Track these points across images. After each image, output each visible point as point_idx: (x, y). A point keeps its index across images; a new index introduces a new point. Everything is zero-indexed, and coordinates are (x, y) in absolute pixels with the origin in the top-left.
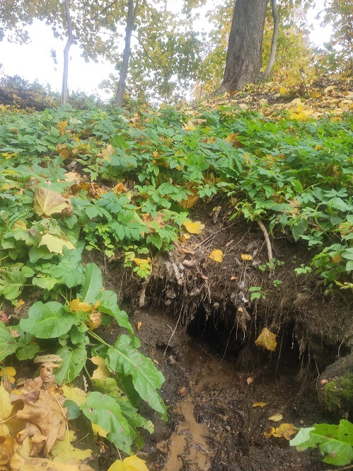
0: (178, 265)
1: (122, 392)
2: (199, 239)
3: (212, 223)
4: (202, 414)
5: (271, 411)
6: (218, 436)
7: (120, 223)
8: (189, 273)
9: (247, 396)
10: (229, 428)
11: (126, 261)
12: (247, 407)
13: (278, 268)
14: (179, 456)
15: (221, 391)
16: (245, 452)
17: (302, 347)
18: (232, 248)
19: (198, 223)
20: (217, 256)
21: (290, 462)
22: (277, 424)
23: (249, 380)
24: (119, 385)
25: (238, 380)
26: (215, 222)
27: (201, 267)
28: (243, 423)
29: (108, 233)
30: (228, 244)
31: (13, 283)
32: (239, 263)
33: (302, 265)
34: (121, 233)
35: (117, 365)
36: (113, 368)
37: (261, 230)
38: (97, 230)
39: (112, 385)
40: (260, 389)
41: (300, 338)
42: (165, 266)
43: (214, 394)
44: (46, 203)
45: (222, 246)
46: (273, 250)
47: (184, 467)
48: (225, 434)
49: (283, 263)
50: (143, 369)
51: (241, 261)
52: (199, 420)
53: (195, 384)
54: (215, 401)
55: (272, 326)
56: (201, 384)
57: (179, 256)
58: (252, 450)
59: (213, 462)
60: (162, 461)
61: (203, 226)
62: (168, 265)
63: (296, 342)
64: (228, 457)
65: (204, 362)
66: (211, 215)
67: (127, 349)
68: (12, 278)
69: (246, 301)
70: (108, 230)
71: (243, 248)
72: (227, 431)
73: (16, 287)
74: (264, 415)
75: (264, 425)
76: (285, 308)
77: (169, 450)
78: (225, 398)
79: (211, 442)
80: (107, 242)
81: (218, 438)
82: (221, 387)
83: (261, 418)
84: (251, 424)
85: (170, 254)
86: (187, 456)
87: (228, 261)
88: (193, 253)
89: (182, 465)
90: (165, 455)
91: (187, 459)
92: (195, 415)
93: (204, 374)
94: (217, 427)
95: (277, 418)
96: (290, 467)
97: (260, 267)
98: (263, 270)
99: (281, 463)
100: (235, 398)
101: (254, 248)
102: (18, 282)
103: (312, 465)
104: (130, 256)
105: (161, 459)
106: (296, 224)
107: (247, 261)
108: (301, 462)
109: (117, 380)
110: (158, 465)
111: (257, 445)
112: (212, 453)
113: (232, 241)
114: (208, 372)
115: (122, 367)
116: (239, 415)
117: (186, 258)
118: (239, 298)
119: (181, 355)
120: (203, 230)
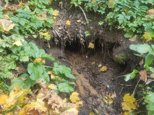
0: (57, 31)
1: (61, 78)
2: (59, 17)
3: (61, 9)
4: (80, 71)
5: (97, 64)
6: (87, 75)
7: (33, 22)
8: (61, 32)
9: (88, 61)
10: (89, 73)
11: (40, 36)
12: (90, 64)
13: (90, 23)
14: (81, 85)
15: (81, 63)
16: (96, 77)
17: (103, 45)
18: (72, 18)
19: (56, 10)
20: (68, 23)
21: (108, 76)
22: (101, 67)
23: (87, 57)
24: (60, 77)
25: (83, 57)
26: (62, 9)
27: (64, 28)
28: (91, 70)
29: (30, 28)
30: (70, 17)
31: (10, 62)
32: (77, 24)
33: (100, 21)
34: (35, 27)
35: (57, 72)
36: (56, 73)
37: (80, 9)
38: (26, 28)
39: (58, 77)
40: (91, 58)
41: (102, 43)
42: (53, 32)
43: (80, 64)
44: (3, 26)
45: (68, 18)
46: (86, 16)
47: (84, 87)
48: (88, 74)
49: (91, 20)
50: (64, 69)
51: (77, 23)
52: (80, 73)
53: (73, 64)
54: (81, 66)
55: (92, 41)
56: (74, 63)
57: (56, 27)
58: (98, 76)
59: (90, 83)
60: (78, 89)
61: (58, 12)
62: (54, 31)
63: (100, 44)
64: (93, 80)
65: (71, 56)
66: (59, 6)
67: (58, 66)
68: (9, 61)
69: (82, 36)
70: (29, 27)
71: (76, 17)
72: (88, 73)
73: (12, 63)
74: (96, 66)
75: (98, 68)
76: (95, 35)
77: (78, 85)
78: (83, 64)
79: (86, 78)
80: (31, 32)
81: (87, 76)
82: (80, 62)
83: (96, 67)
84: (94, 69)
85: (53, 27)
86: (83, 84)
87: (72, 24)
88: (60, 24)
89: (83, 87)
90: (78, 87)
91: (83, 85)
92: (78, 72)
93: (73, 60)
94: (85, 73)
95: (100, 65)
96: (109, 77)
97: (84, 24)
98: (85, 24)
99: (106, 77)
100: (85, 63)
101: (80, 17)
102: (12, 61)
103: (114, 74)
104: (41, 34)
105: (78, 88)
106: (95, 6)
107: (79, 22)
108: (111, 75)
109: (59, 76)
110: (78, 90)
111: (98, 74)
112: (88, 81)
113: (71, 15)
114: (74, 58)
115: (59, 72)
116: (89, 68)
117: (59, 27)
118: (80, 36)
119: (65, 57)
120: (59, 13)
